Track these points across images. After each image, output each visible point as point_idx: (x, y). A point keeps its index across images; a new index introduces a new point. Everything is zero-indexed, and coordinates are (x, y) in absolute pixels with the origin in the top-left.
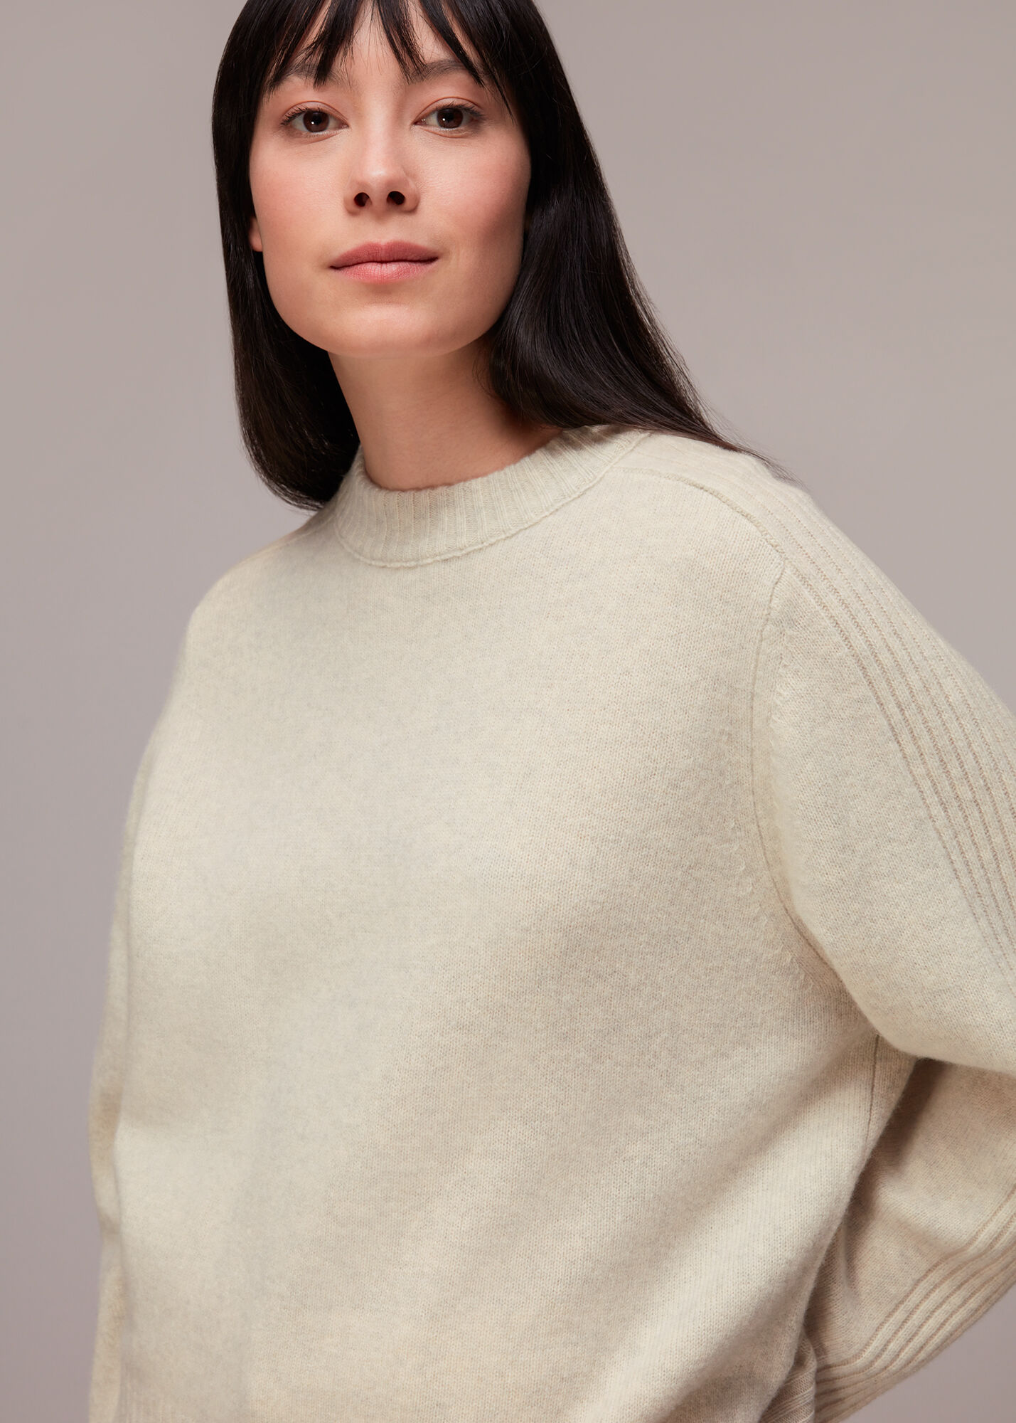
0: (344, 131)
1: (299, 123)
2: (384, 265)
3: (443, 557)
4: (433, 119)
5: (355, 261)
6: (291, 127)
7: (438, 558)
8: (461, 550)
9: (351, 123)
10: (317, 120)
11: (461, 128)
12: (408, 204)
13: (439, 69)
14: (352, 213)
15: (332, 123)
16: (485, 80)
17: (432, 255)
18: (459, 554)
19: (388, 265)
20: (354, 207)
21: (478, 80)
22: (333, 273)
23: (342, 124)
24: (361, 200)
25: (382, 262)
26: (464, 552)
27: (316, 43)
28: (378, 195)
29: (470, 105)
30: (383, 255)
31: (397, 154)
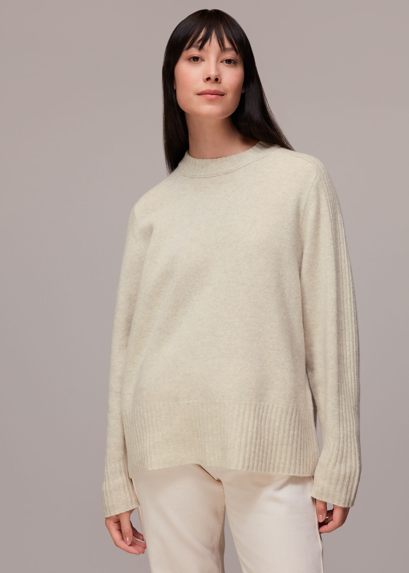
0: (203, 62)
1: (192, 59)
2: (212, 95)
3: (226, 173)
4: (225, 62)
5: (204, 93)
6: (190, 60)
7: (224, 173)
8: (231, 170)
9: (206, 60)
10: (196, 59)
11: (231, 64)
12: (219, 81)
13: (229, 50)
14: (205, 82)
15: (200, 60)
16: (238, 53)
17: (223, 94)
18: (230, 171)
19: (213, 95)
20: (205, 80)
21: (237, 53)
22: (198, 96)
23: (203, 60)
24: (208, 79)
25: (212, 94)
26: (232, 171)
27: (200, 41)
28: (213, 78)
29: (234, 59)
30: (212, 92)
31: (217, 69)
